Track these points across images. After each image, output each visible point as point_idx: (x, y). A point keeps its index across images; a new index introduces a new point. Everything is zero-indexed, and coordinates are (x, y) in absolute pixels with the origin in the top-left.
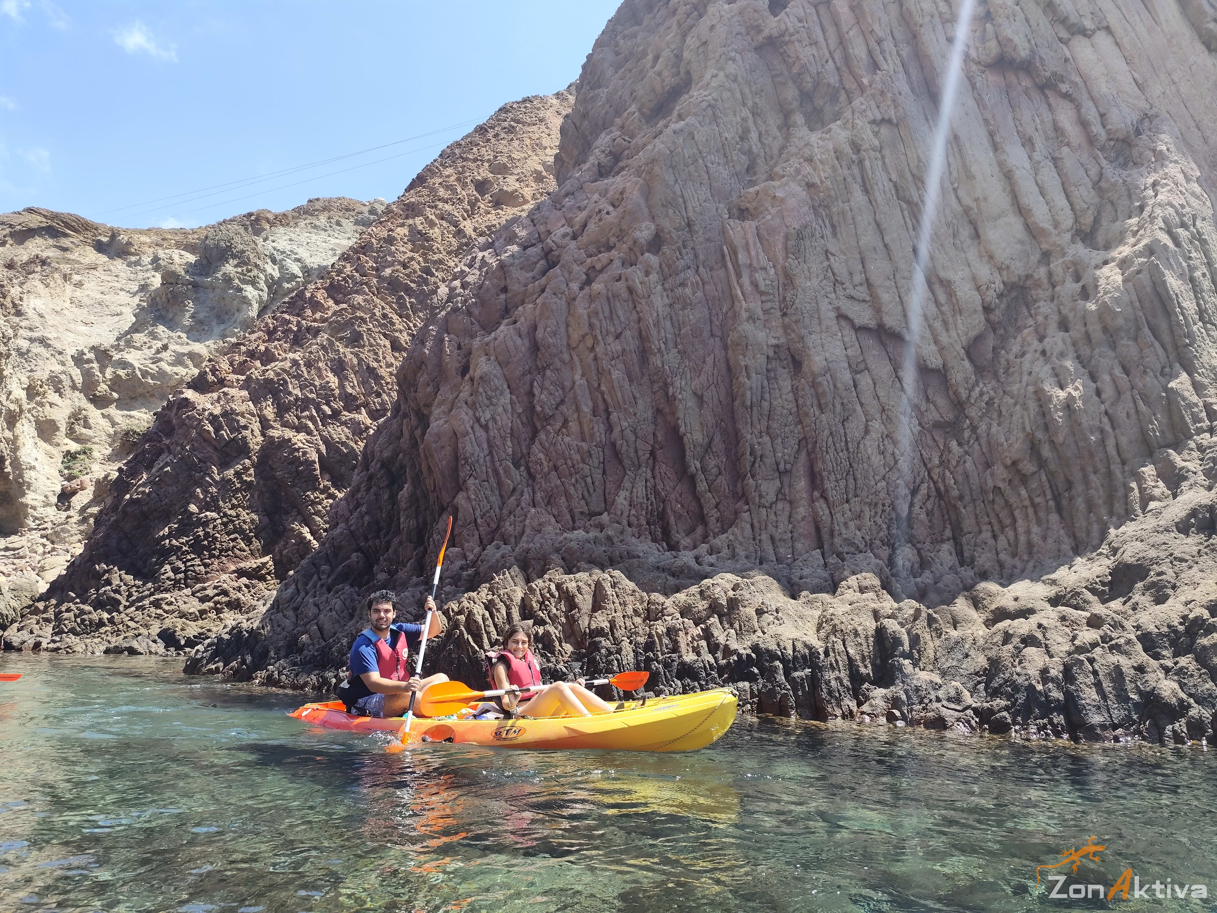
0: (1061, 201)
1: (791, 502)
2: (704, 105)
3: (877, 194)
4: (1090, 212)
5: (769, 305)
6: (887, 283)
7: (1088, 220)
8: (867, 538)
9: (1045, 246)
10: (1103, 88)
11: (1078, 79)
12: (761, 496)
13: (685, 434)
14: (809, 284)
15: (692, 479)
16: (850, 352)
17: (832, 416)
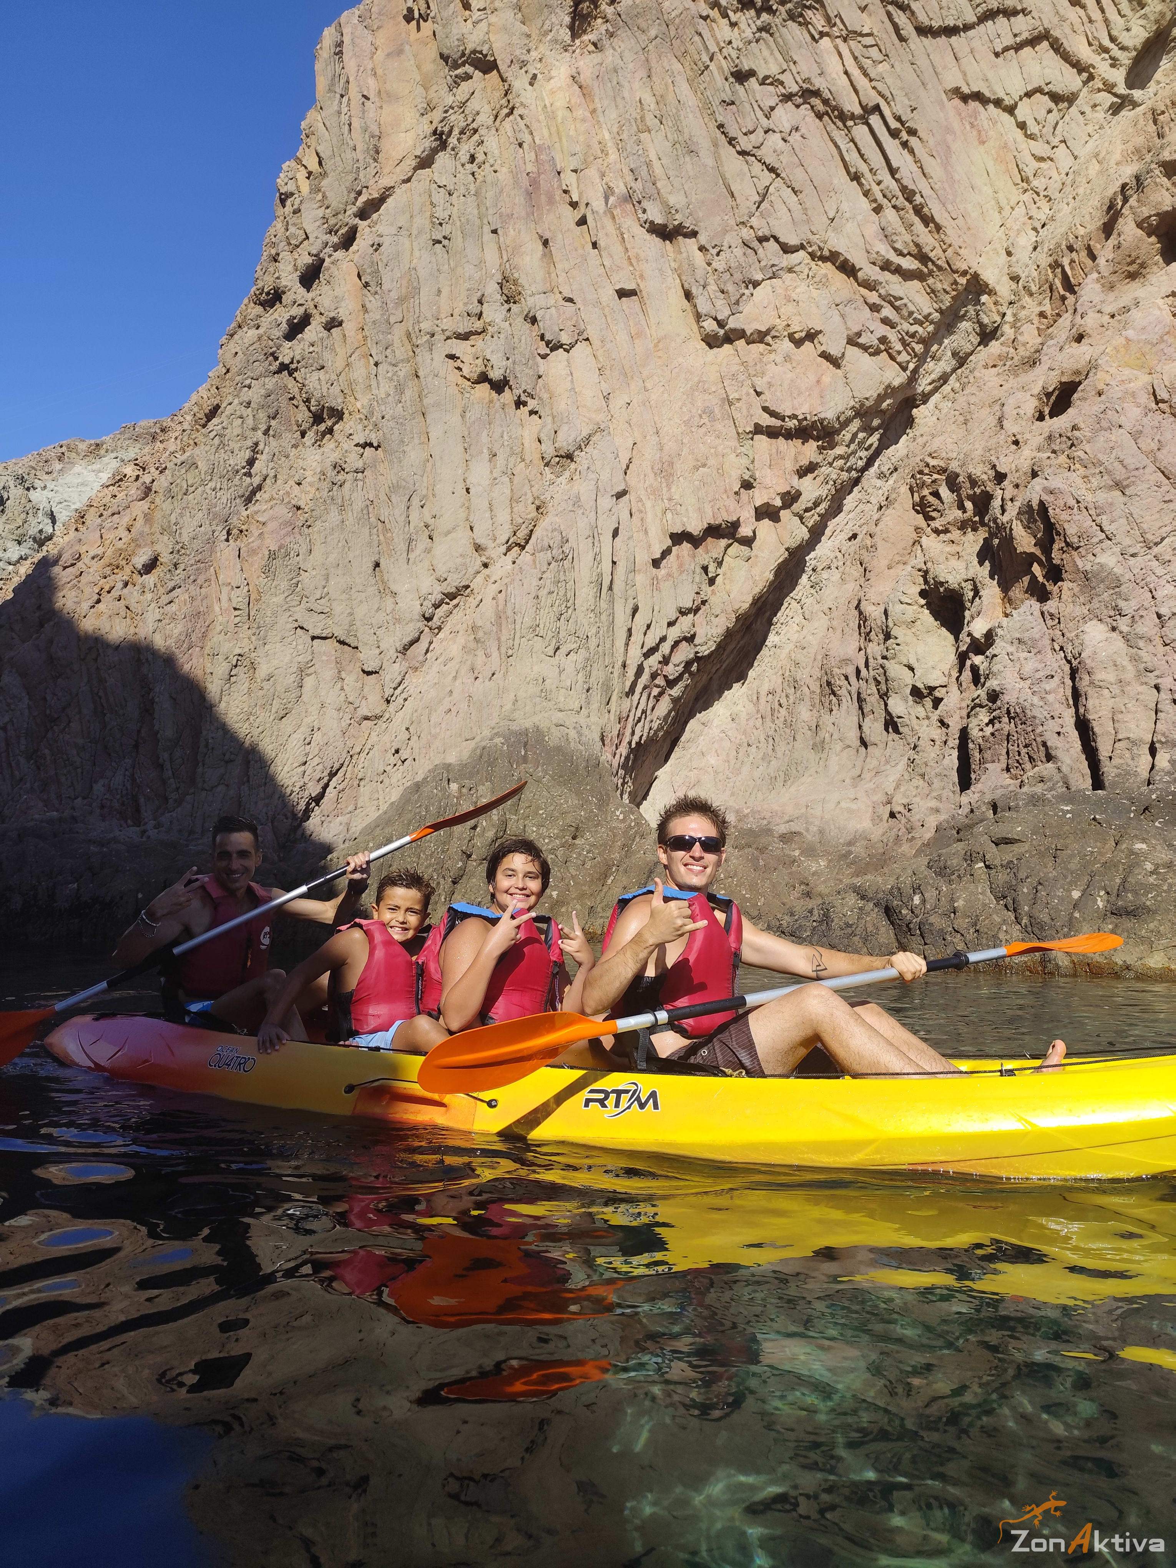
0: (503, 516)
1: (227, 786)
2: (214, 433)
3: (350, 514)
4: (524, 526)
5: (238, 619)
6: (344, 596)
7: (522, 533)
8: (270, 813)
9: (484, 559)
10: (562, 404)
11: (545, 396)
12: (204, 782)
13: (158, 732)
14: (275, 600)
15: (161, 767)
16: (300, 659)
17: (268, 714)
